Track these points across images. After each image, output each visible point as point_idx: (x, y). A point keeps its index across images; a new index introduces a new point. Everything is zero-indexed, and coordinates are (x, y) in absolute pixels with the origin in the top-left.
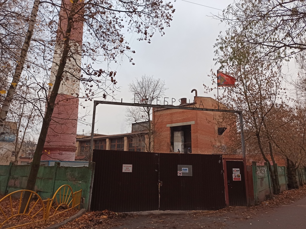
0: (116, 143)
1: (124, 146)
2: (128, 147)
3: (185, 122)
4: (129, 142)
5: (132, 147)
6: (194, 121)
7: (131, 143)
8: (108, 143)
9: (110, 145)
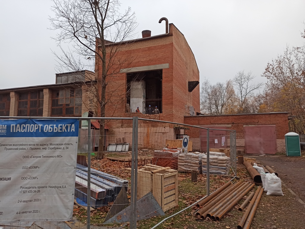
0: (29, 99)
1: (44, 104)
2: (50, 106)
3: (152, 64)
4: (52, 98)
5: (57, 105)
6: (167, 62)
7: (57, 98)
8: (14, 99)
9: (17, 102)
